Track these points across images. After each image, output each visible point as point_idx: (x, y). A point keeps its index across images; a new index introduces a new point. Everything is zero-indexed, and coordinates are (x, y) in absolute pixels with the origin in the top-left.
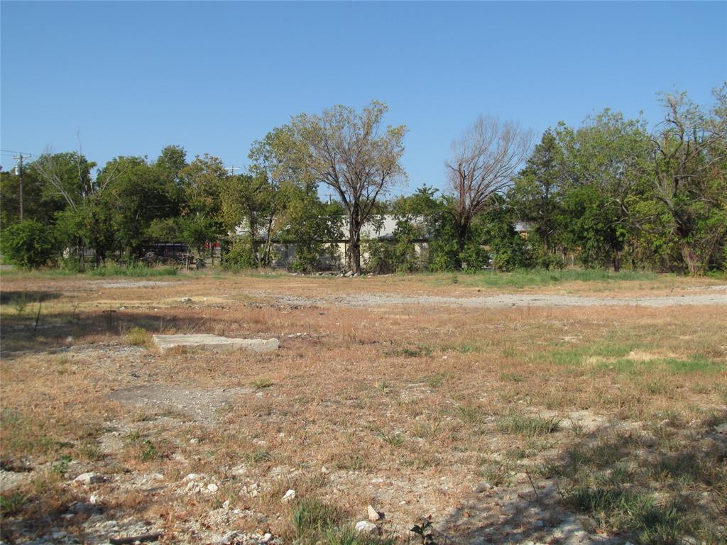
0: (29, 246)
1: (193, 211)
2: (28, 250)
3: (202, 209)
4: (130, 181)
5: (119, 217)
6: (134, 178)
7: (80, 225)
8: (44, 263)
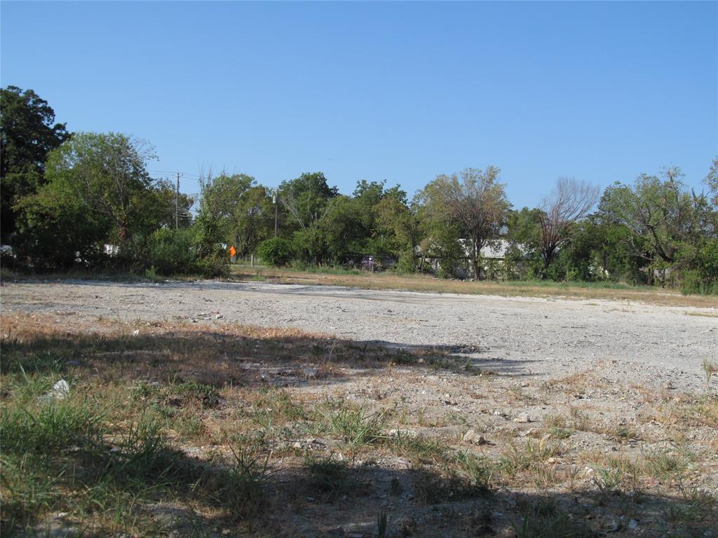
0: (275, 253)
1: (379, 234)
2: (275, 255)
3: (384, 233)
4: (339, 213)
5: (330, 237)
6: (343, 212)
7: (307, 241)
8: (284, 264)
